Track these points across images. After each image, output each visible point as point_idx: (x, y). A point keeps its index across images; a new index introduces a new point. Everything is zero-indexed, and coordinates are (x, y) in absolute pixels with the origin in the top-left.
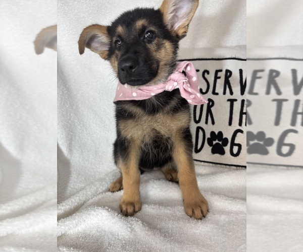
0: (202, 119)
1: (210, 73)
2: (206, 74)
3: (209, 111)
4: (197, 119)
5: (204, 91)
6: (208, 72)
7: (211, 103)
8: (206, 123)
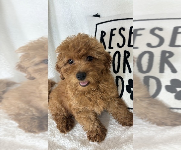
0: (120, 69)
1: (125, 29)
2: (122, 30)
3: (126, 62)
4: (116, 69)
5: (121, 45)
6: (124, 29)
7: (127, 55)
8: (124, 72)
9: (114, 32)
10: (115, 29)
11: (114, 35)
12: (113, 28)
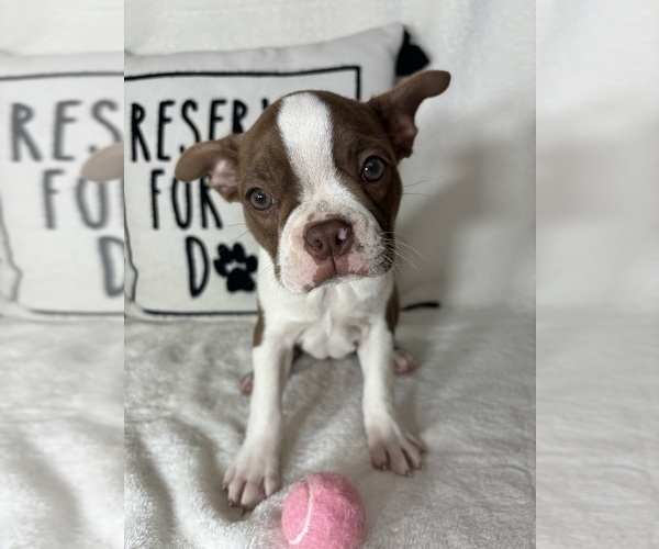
1: (199, 106)
2: (190, 109)
4: (183, 218)
6: (194, 106)
8: (205, 225)
9: (169, 112)
10: (170, 103)
11: (168, 120)
12: (165, 98)
